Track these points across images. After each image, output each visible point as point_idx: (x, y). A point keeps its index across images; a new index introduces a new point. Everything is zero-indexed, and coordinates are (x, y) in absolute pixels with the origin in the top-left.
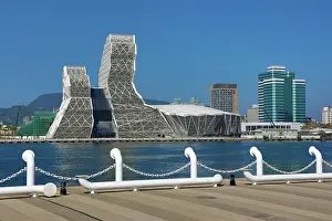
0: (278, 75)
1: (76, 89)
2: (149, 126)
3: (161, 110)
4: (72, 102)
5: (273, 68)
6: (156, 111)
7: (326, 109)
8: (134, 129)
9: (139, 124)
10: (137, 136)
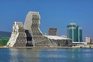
0: (74, 26)
1: (21, 30)
2: (45, 43)
3: (48, 37)
4: (19, 34)
5: (72, 24)
6: (47, 38)
7: (87, 38)
8: (40, 44)
9: (41, 42)
10: (41, 46)
